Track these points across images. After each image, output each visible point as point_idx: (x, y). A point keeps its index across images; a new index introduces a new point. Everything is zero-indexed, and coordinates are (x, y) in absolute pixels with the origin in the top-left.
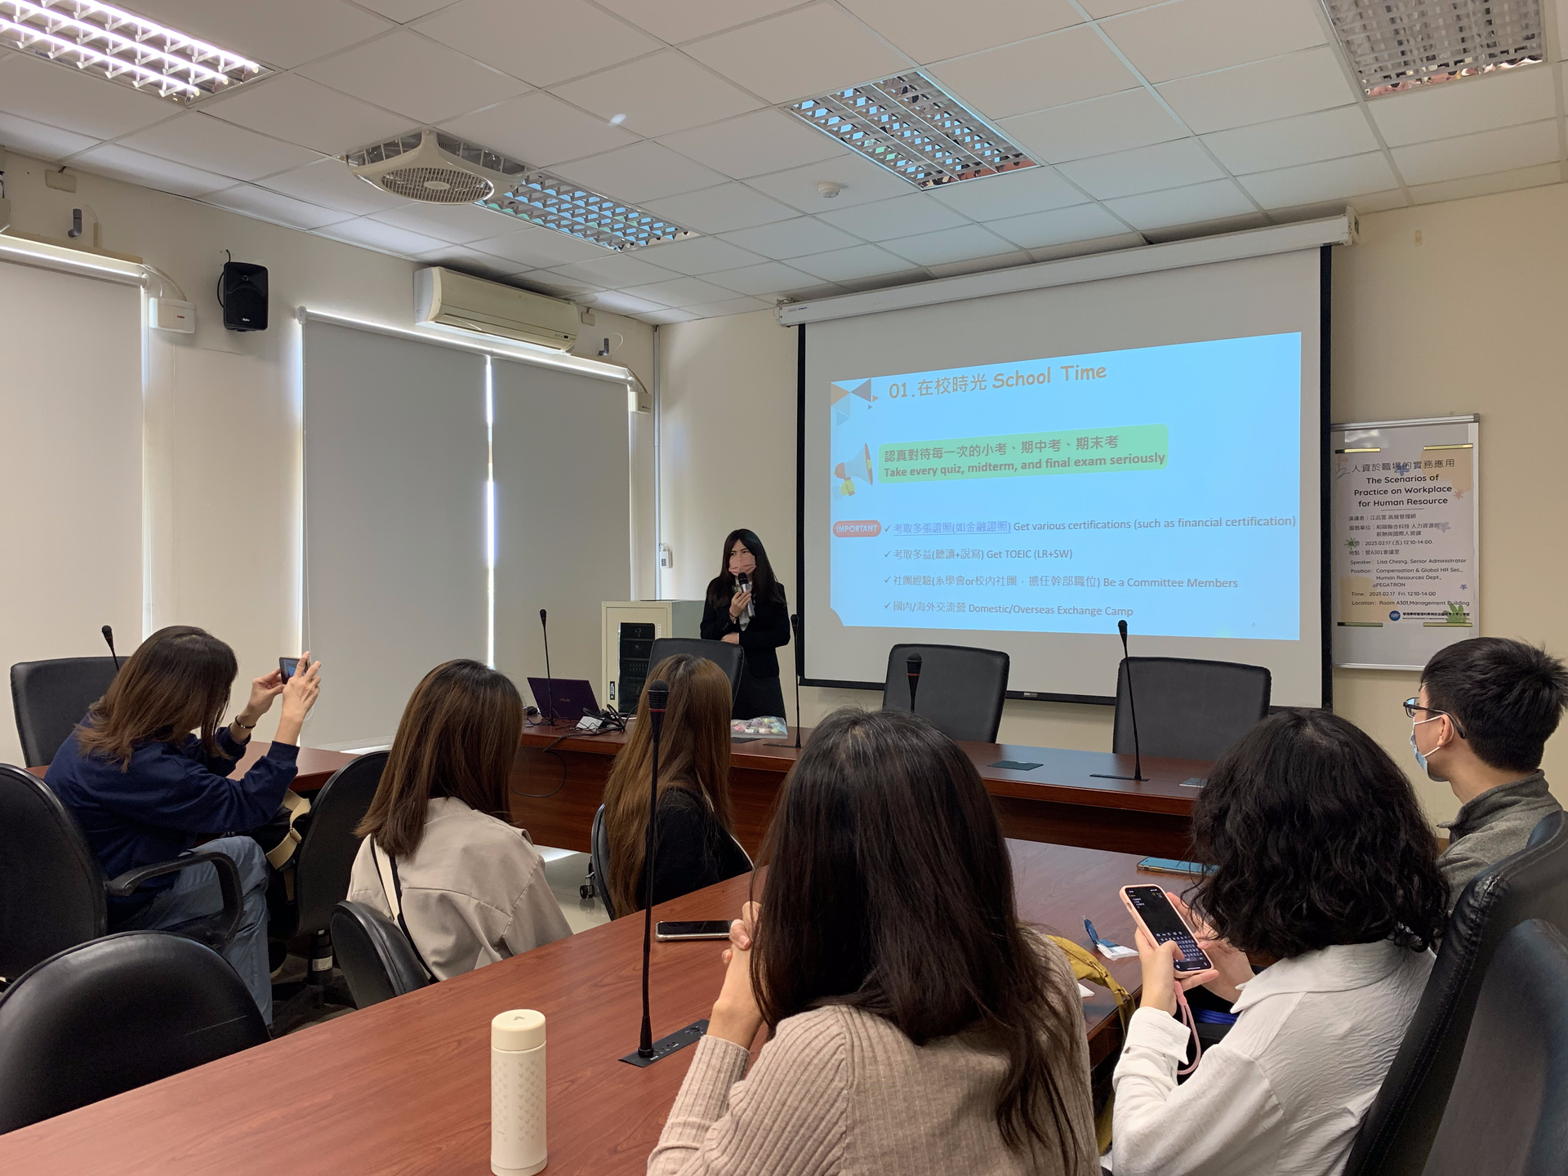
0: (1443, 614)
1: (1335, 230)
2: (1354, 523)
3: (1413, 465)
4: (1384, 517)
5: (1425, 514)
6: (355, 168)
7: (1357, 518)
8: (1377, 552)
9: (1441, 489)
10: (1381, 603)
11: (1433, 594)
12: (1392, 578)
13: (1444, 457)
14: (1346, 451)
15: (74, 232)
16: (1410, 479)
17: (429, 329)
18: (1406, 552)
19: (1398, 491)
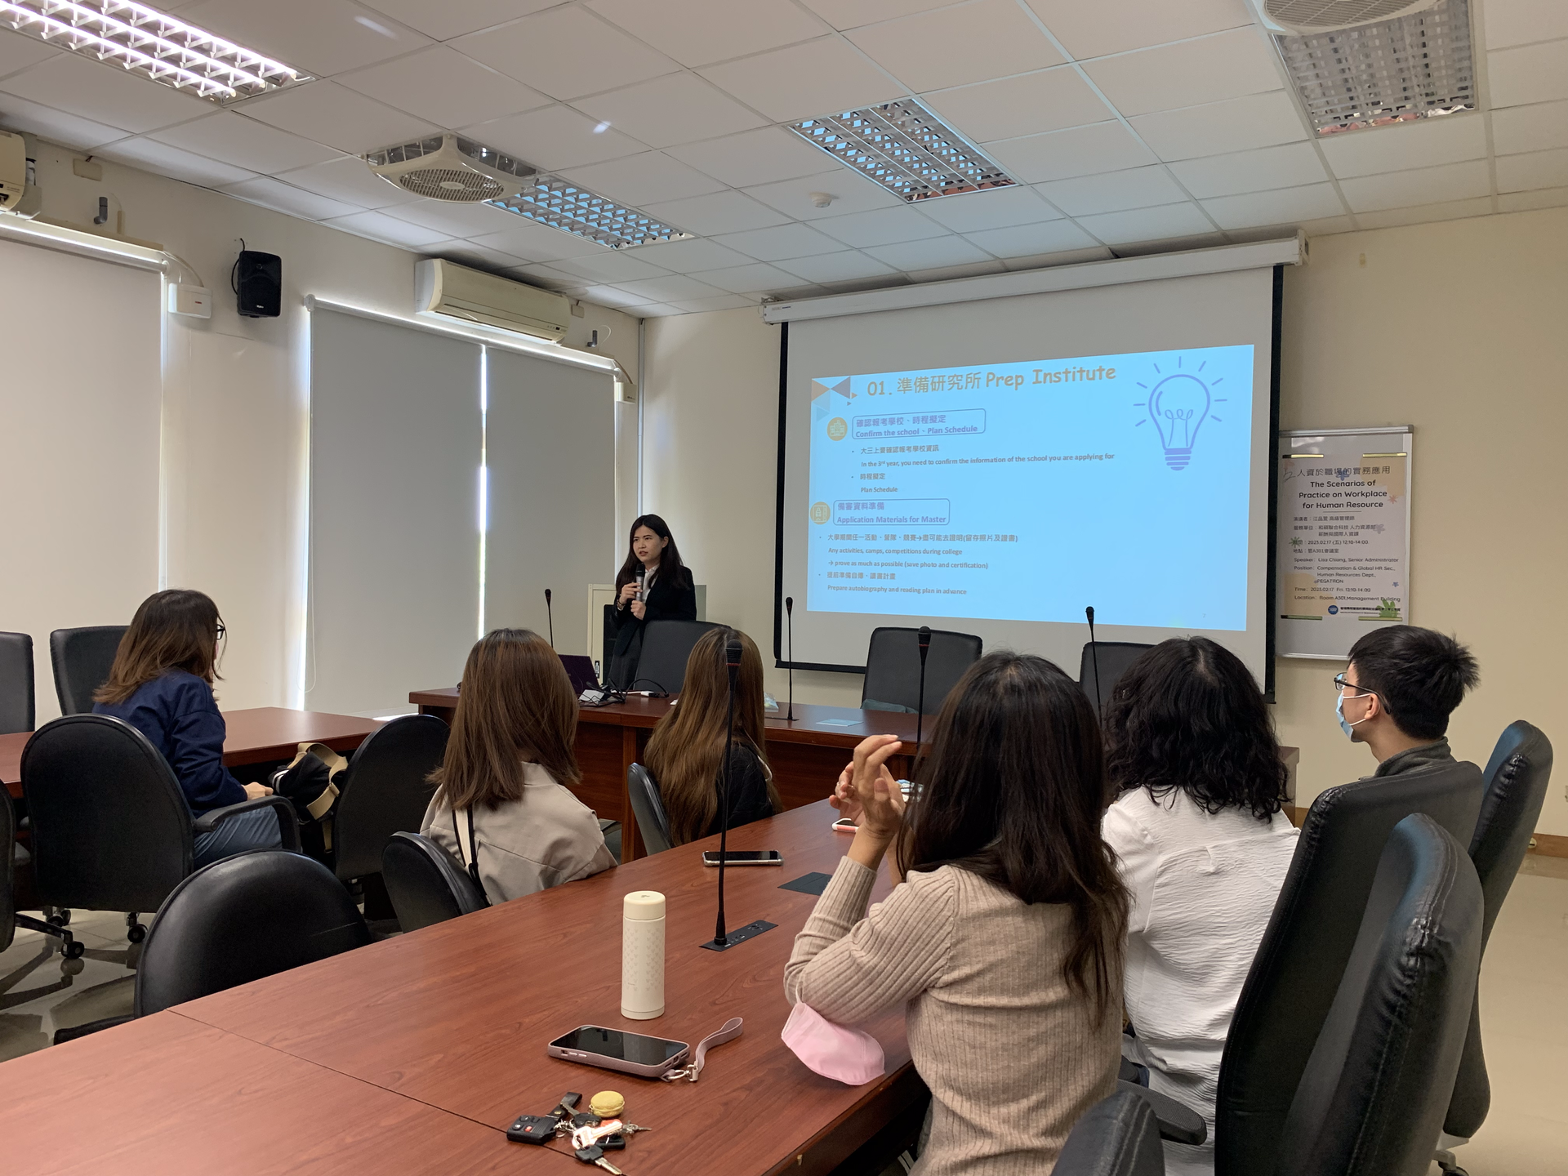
0: (1377, 609)
1: (1286, 251)
2: (1299, 524)
3: (1353, 471)
4: (1325, 518)
5: (1364, 516)
6: (374, 167)
7: (1301, 519)
8: (1319, 551)
9: (1377, 494)
10: (1321, 597)
11: (1367, 590)
12: (1332, 575)
13: (1381, 464)
14: (1293, 456)
15: (100, 219)
16: (1349, 484)
17: (429, 318)
18: (1345, 552)
19: (1339, 494)
